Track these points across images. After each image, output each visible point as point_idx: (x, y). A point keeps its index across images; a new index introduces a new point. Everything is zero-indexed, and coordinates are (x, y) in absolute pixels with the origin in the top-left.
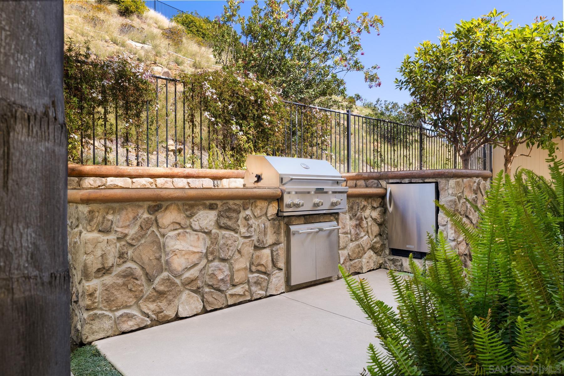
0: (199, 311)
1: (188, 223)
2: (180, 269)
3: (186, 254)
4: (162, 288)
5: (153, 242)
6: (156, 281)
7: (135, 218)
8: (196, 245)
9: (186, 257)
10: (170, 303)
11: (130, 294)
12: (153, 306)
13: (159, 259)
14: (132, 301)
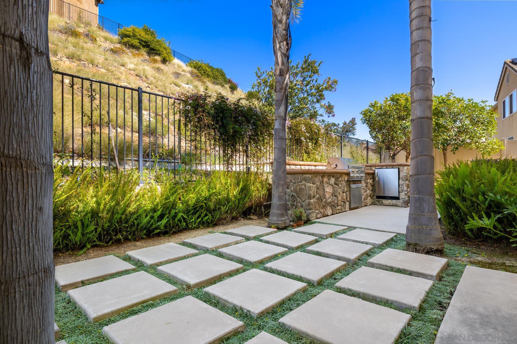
0: (332, 214)
1: (329, 182)
2: (327, 198)
3: (328, 193)
4: (324, 204)
5: (322, 188)
7: (319, 180)
8: (330, 190)
10: (326, 210)
12: (323, 210)
13: (323, 194)
14: (319, 208)
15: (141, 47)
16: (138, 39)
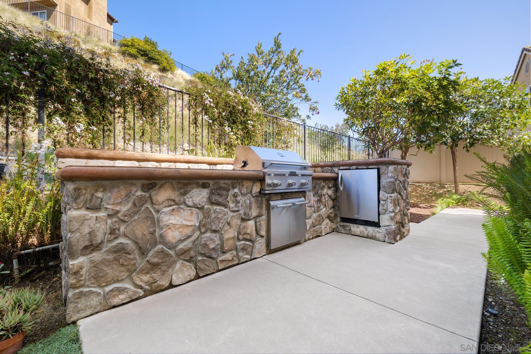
0: (193, 277)
1: (182, 200)
2: (174, 241)
3: (179, 228)
4: (155, 260)
5: (147, 218)
6: (150, 254)
7: (128, 196)
8: (190, 219)
9: (180, 230)
10: (163, 273)
11: (122, 269)
12: (146, 278)
13: (153, 233)
14: (124, 275)
15: (139, 56)
16: (137, 48)
